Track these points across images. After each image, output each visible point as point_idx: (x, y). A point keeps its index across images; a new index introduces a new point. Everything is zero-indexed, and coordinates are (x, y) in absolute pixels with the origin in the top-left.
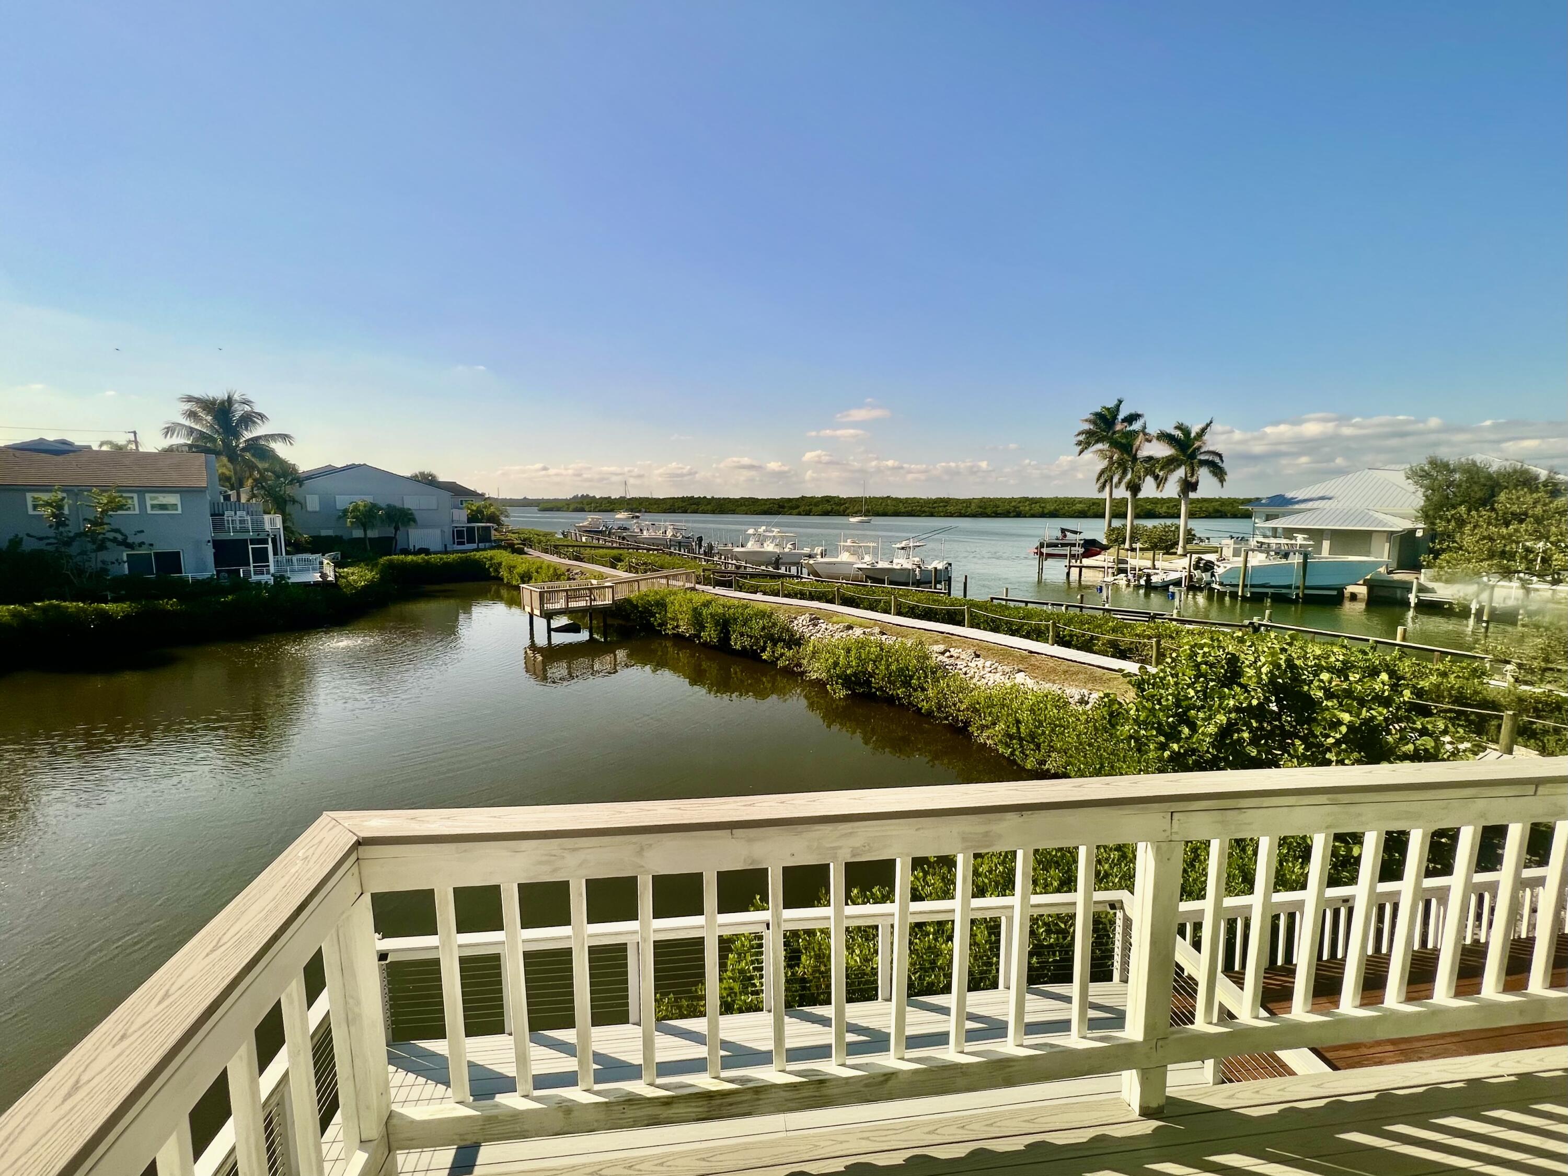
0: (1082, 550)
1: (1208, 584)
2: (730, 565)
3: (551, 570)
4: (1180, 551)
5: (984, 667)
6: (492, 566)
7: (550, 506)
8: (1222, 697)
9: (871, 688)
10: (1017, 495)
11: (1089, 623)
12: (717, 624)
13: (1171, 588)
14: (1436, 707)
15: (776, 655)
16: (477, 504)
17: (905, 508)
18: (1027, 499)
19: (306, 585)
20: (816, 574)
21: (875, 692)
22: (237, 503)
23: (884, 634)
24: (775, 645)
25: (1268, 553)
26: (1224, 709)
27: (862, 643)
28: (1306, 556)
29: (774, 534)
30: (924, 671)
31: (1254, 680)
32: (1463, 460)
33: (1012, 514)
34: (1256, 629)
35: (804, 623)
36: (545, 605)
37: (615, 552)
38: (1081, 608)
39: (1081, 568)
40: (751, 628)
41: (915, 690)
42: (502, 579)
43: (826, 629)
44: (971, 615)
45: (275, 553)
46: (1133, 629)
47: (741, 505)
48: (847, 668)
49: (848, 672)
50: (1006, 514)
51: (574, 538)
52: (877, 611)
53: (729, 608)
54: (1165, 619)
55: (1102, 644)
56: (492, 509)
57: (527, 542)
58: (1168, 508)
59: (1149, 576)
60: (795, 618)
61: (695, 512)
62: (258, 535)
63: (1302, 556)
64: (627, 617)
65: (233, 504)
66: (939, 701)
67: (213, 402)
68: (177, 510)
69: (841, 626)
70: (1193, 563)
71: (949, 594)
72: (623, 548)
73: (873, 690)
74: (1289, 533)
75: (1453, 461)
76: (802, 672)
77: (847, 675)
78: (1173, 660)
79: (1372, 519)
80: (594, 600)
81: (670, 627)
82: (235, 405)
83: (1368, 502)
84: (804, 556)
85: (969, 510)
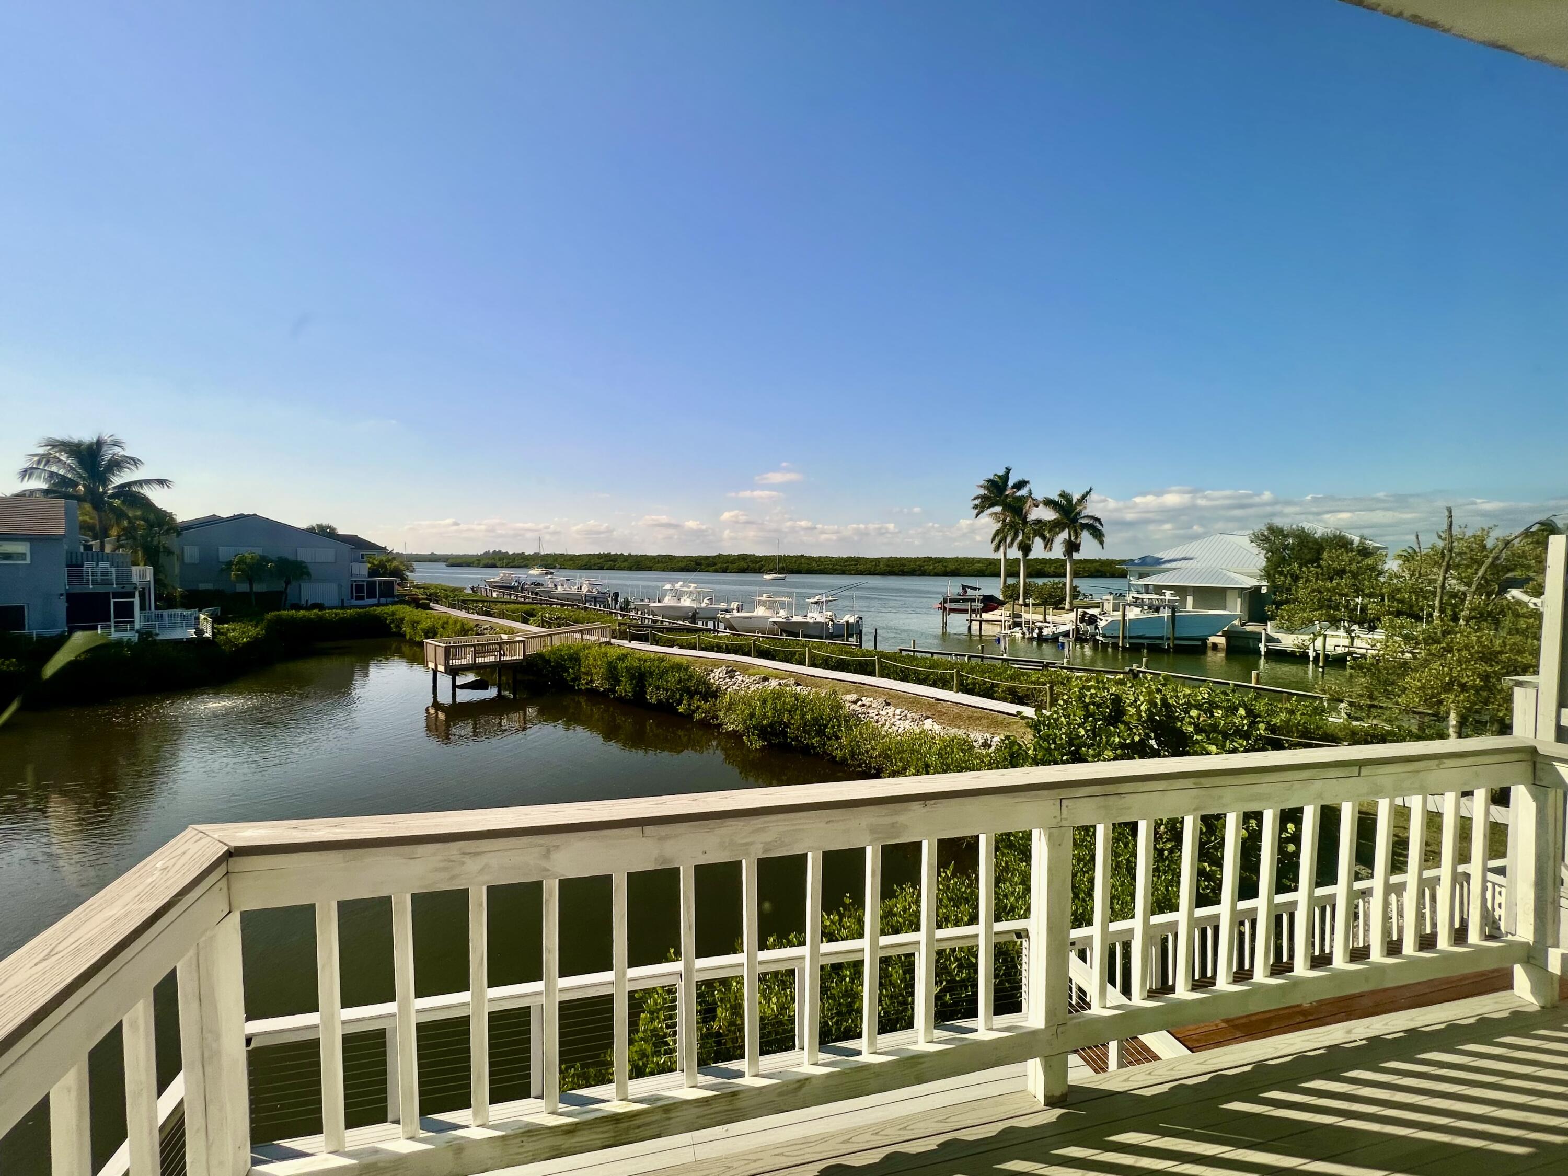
0: (981, 606)
1: (1093, 635)
2: (646, 621)
3: (459, 625)
4: (1067, 606)
5: (894, 715)
6: (393, 622)
7: (459, 561)
8: (1110, 735)
9: (787, 738)
10: (922, 554)
11: (989, 672)
12: (632, 677)
13: (1061, 639)
14: (1287, 741)
15: (692, 708)
16: (380, 558)
17: (818, 566)
18: (930, 559)
19: (178, 642)
20: (732, 628)
21: (791, 742)
22: (100, 553)
23: (798, 685)
24: (691, 697)
25: (1142, 607)
26: (1110, 746)
27: (778, 694)
28: (1174, 610)
29: (691, 589)
30: (837, 719)
31: (1135, 717)
32: (1294, 527)
33: (918, 573)
34: (1135, 675)
35: (721, 676)
36: (451, 661)
37: (527, 607)
38: (982, 658)
39: (981, 622)
40: (667, 681)
41: (830, 739)
42: (404, 635)
43: (743, 681)
44: (881, 666)
45: (142, 608)
46: (1029, 676)
47: (658, 562)
48: (763, 719)
49: (765, 722)
50: (912, 573)
51: (484, 594)
52: (792, 663)
53: (645, 661)
54: (1056, 668)
55: (1002, 691)
56: (395, 563)
57: (433, 597)
58: (1056, 568)
59: (1040, 629)
60: (712, 671)
61: (611, 568)
62: (123, 587)
63: (1170, 610)
64: (538, 673)
65: (95, 555)
66: (853, 749)
67: (79, 445)
68: (25, 559)
69: (757, 677)
70: (1079, 616)
71: (861, 646)
72: (536, 603)
73: (789, 740)
74: (1159, 589)
75: (1286, 529)
76: (719, 724)
77: (763, 726)
78: (1065, 702)
79: (1225, 578)
80: (504, 655)
81: (584, 682)
82: (105, 448)
83: (1222, 562)
84: (717, 610)
85: (878, 568)
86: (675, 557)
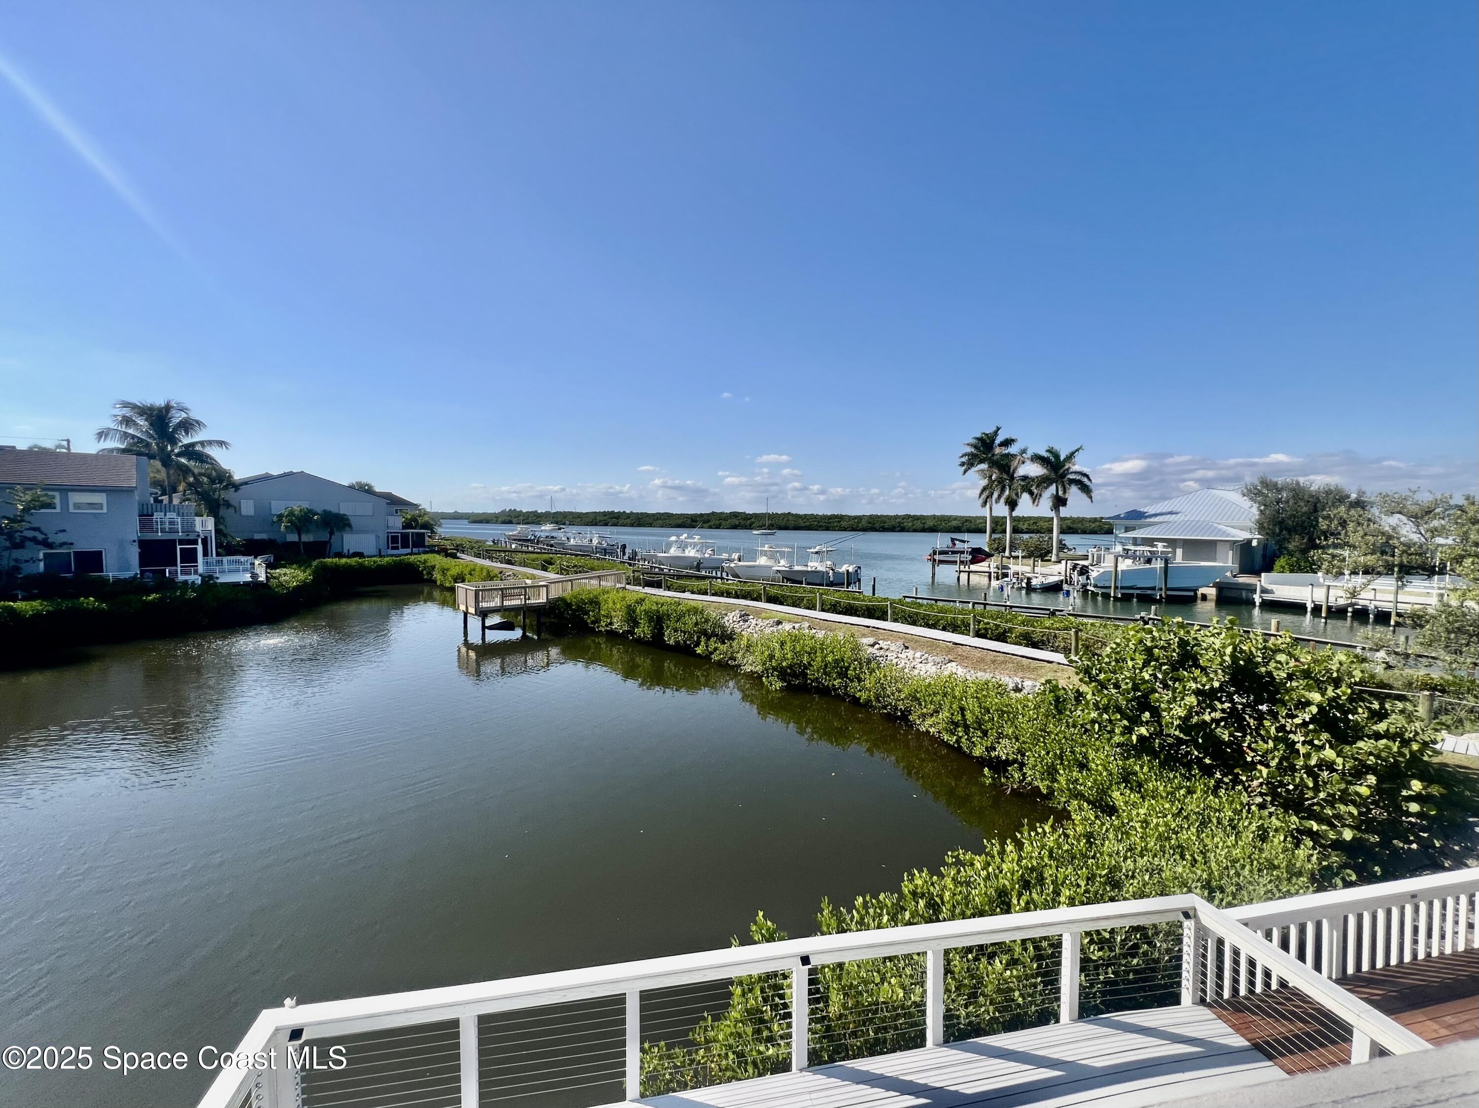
0: (970, 558)
1: (1084, 586)
2: (655, 569)
3: (484, 573)
4: (1054, 558)
5: (914, 658)
6: (425, 570)
7: (479, 519)
9: (806, 679)
10: (901, 513)
12: (651, 620)
15: (710, 649)
16: (412, 513)
17: (805, 523)
18: (909, 516)
19: (236, 585)
20: (736, 576)
21: (811, 684)
22: (168, 506)
23: (813, 629)
24: (708, 639)
25: (1133, 559)
27: (795, 637)
28: (1167, 561)
29: (695, 542)
30: (858, 662)
32: (1288, 481)
35: (735, 619)
36: (481, 604)
37: (545, 557)
38: (985, 605)
39: (969, 573)
40: (685, 624)
41: (852, 681)
42: (435, 582)
43: (756, 625)
44: (893, 611)
45: (205, 554)
47: (658, 519)
48: (782, 661)
49: (784, 664)
50: (892, 529)
51: (504, 545)
52: (801, 608)
53: (662, 605)
54: (1064, 614)
55: (1016, 637)
56: (426, 518)
57: (460, 548)
58: (1029, 525)
59: (1029, 579)
60: (726, 615)
61: (615, 525)
62: (188, 536)
63: (1163, 562)
64: (560, 615)
65: (164, 508)
66: (877, 691)
67: (151, 409)
68: (102, 509)
69: (771, 621)
70: (1068, 568)
71: (861, 593)
72: (552, 554)
73: (809, 681)
74: (1150, 542)
75: (1280, 482)
76: (737, 665)
77: (782, 667)
79: (1216, 531)
80: (529, 599)
81: (604, 624)
82: (173, 412)
83: (1211, 515)
84: (723, 561)
85: (860, 525)
86: (672, 515)
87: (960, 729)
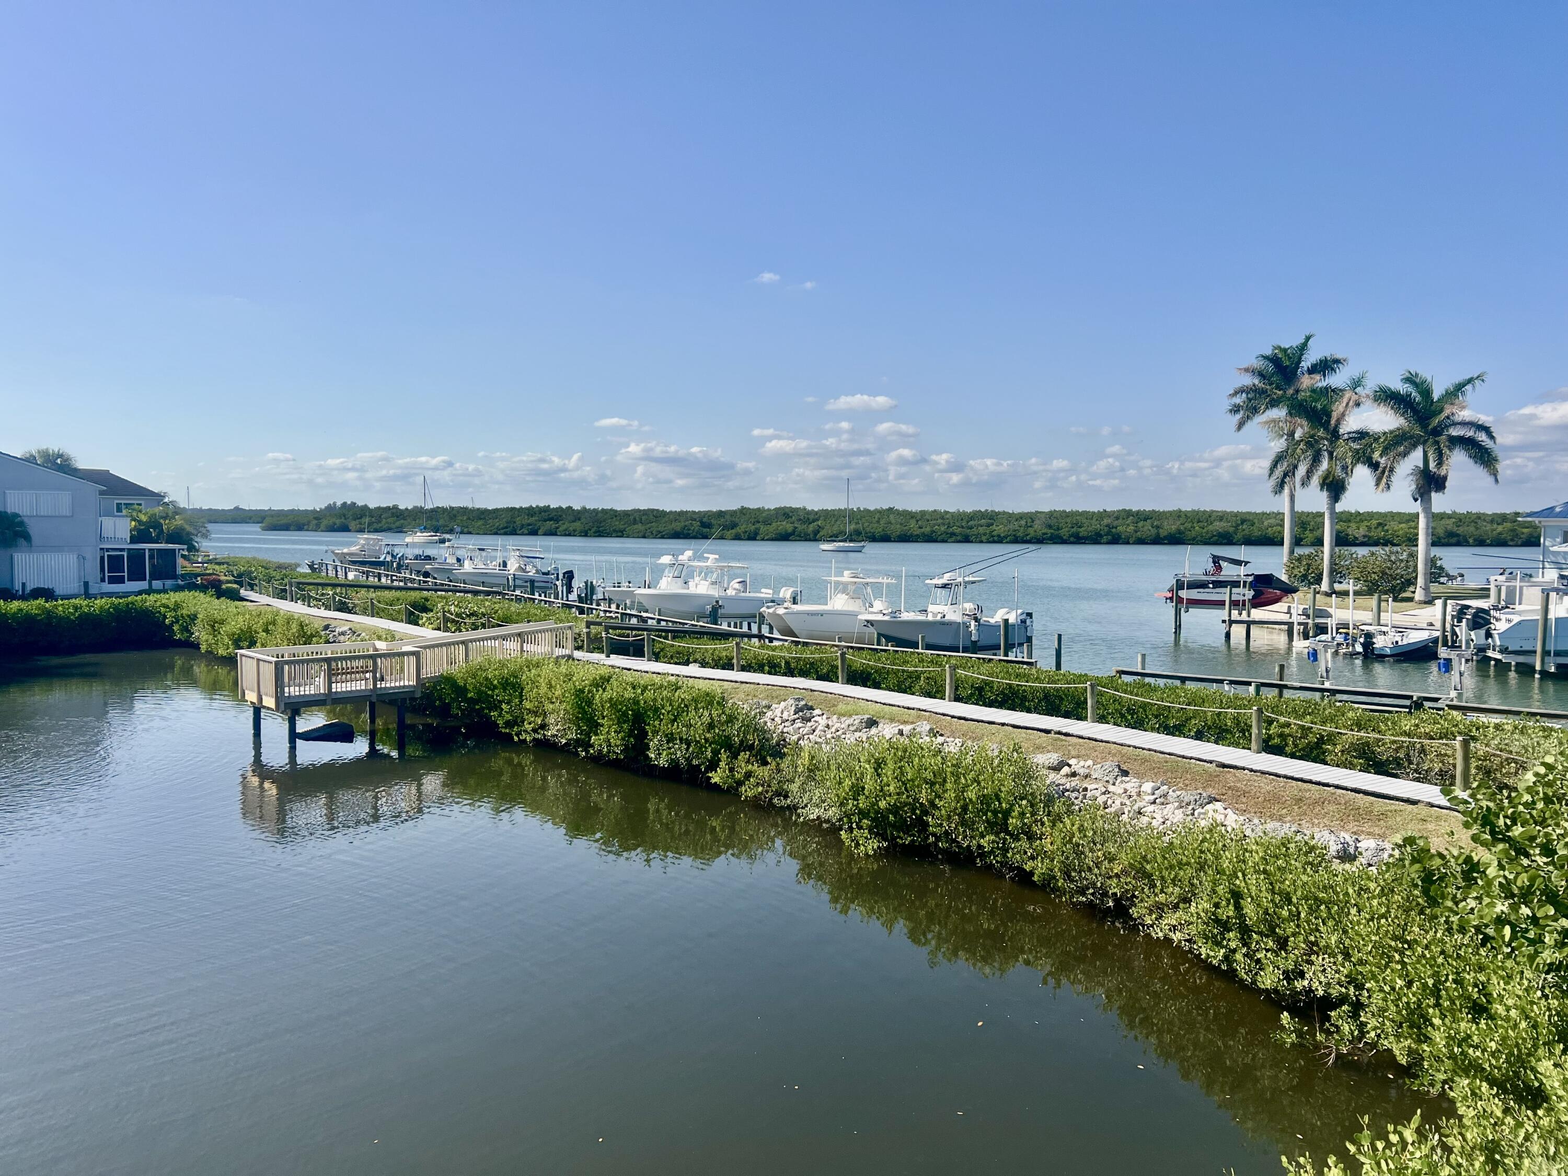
0: (1250, 594)
1: (1482, 650)
2: (632, 618)
3: (294, 628)
4: (1419, 595)
5: (1139, 794)
6: (177, 622)
7: (284, 521)
9: (927, 834)
10: (1113, 506)
12: (622, 718)
15: (737, 776)
16: (150, 511)
18: (1128, 513)
20: (788, 632)
21: (935, 843)
23: (938, 734)
24: (735, 756)
27: (905, 751)
29: (709, 564)
30: (1029, 801)
33: (1105, 539)
35: (785, 716)
36: (286, 689)
37: (413, 596)
38: (1282, 688)
39: (1249, 624)
40: (688, 726)
41: (1016, 838)
42: (196, 646)
43: (828, 726)
44: (1094, 702)
47: (635, 522)
48: (878, 798)
49: (883, 804)
50: (1095, 539)
51: (333, 574)
52: (915, 694)
53: (645, 688)
56: (178, 520)
57: (246, 579)
58: (1369, 528)
60: (769, 707)
64: (444, 711)
66: (1066, 859)
69: (856, 720)
70: (1449, 614)
72: (428, 590)
73: (931, 839)
76: (790, 806)
77: (879, 811)
80: (381, 679)
81: (529, 727)
84: (762, 602)
86: (663, 514)
87: (1231, 935)
